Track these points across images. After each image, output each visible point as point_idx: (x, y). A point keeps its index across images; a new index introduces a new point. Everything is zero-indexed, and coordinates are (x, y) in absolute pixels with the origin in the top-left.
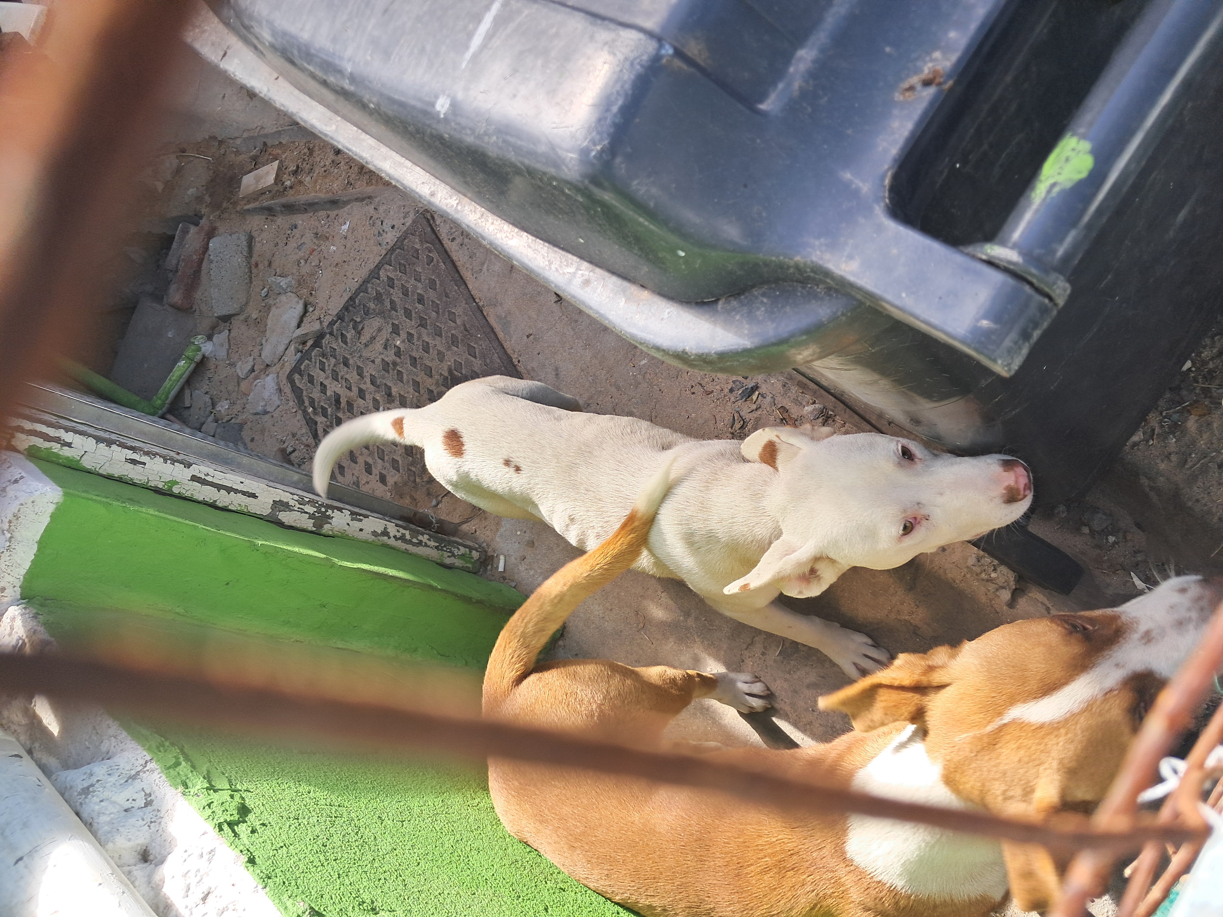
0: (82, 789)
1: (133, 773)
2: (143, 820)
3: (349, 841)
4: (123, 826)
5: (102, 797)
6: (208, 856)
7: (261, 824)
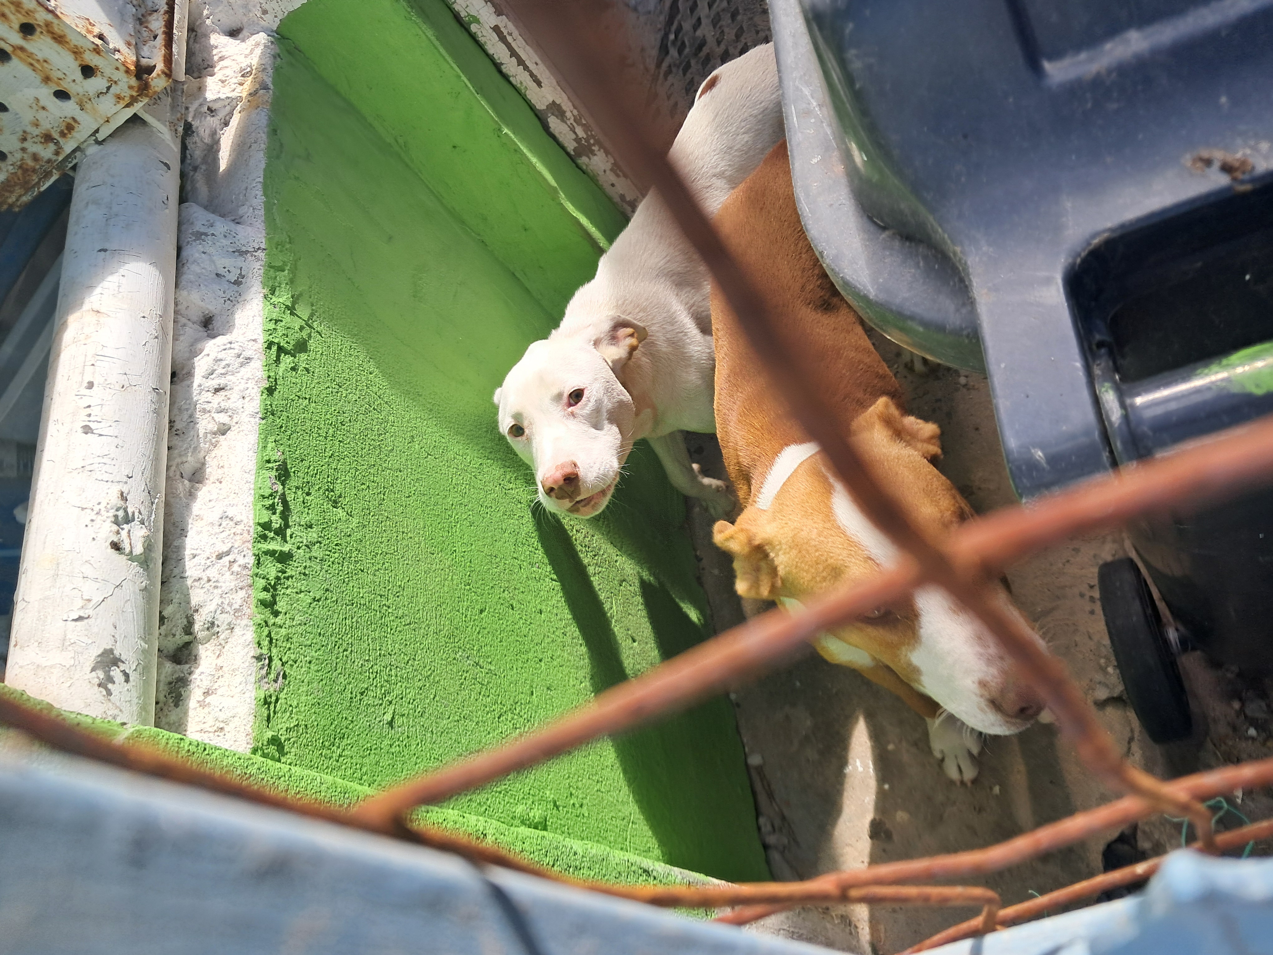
0: (197, 231)
1: (244, 249)
2: (224, 292)
3: (366, 436)
4: (205, 285)
5: (207, 250)
6: (242, 360)
7: (305, 368)
